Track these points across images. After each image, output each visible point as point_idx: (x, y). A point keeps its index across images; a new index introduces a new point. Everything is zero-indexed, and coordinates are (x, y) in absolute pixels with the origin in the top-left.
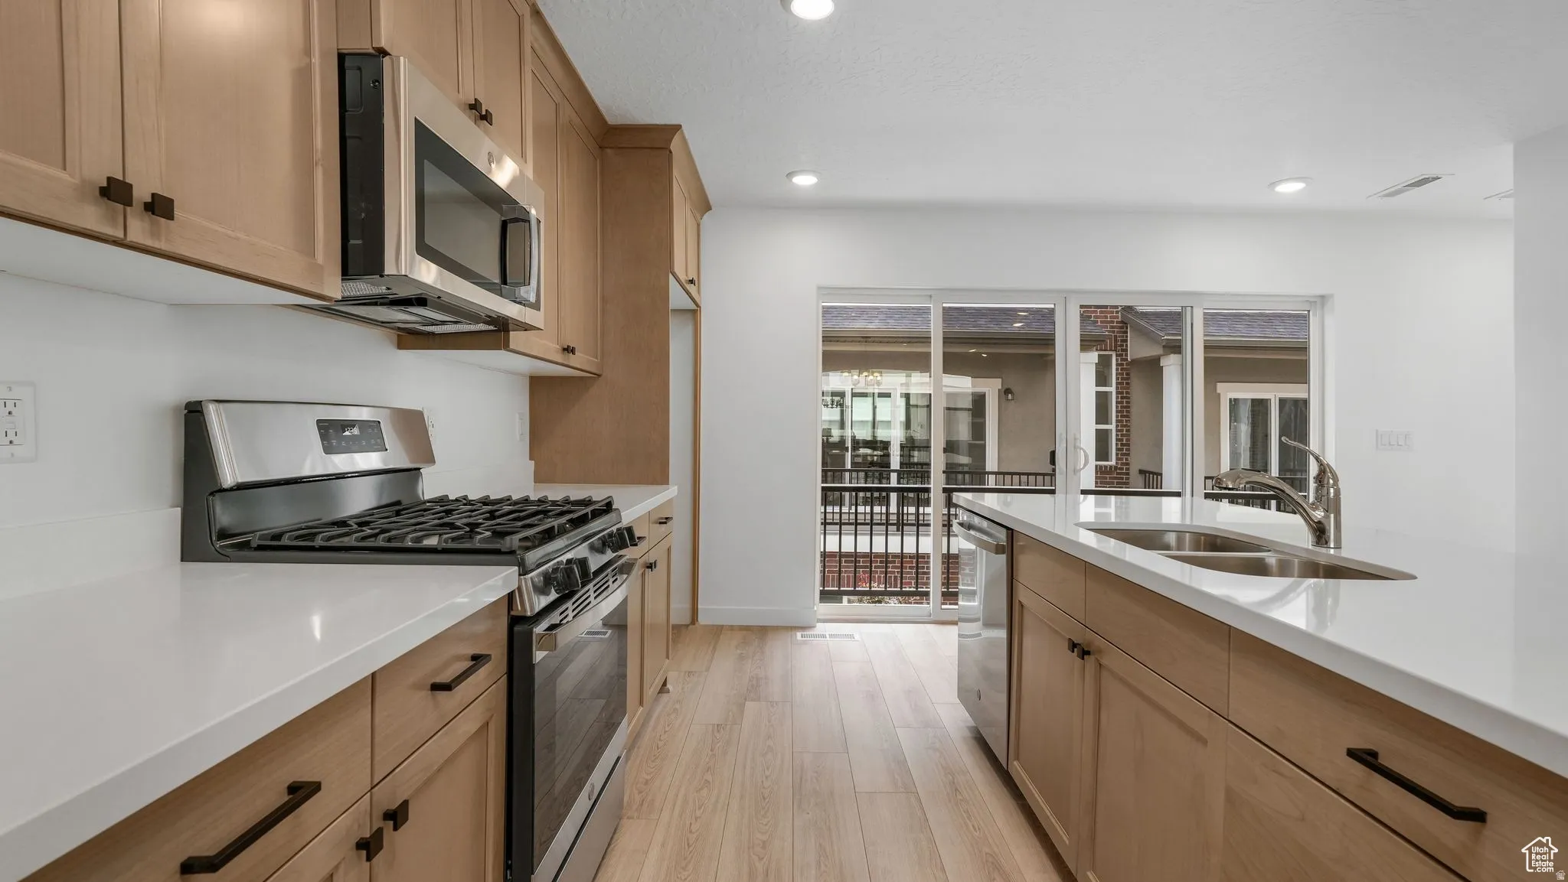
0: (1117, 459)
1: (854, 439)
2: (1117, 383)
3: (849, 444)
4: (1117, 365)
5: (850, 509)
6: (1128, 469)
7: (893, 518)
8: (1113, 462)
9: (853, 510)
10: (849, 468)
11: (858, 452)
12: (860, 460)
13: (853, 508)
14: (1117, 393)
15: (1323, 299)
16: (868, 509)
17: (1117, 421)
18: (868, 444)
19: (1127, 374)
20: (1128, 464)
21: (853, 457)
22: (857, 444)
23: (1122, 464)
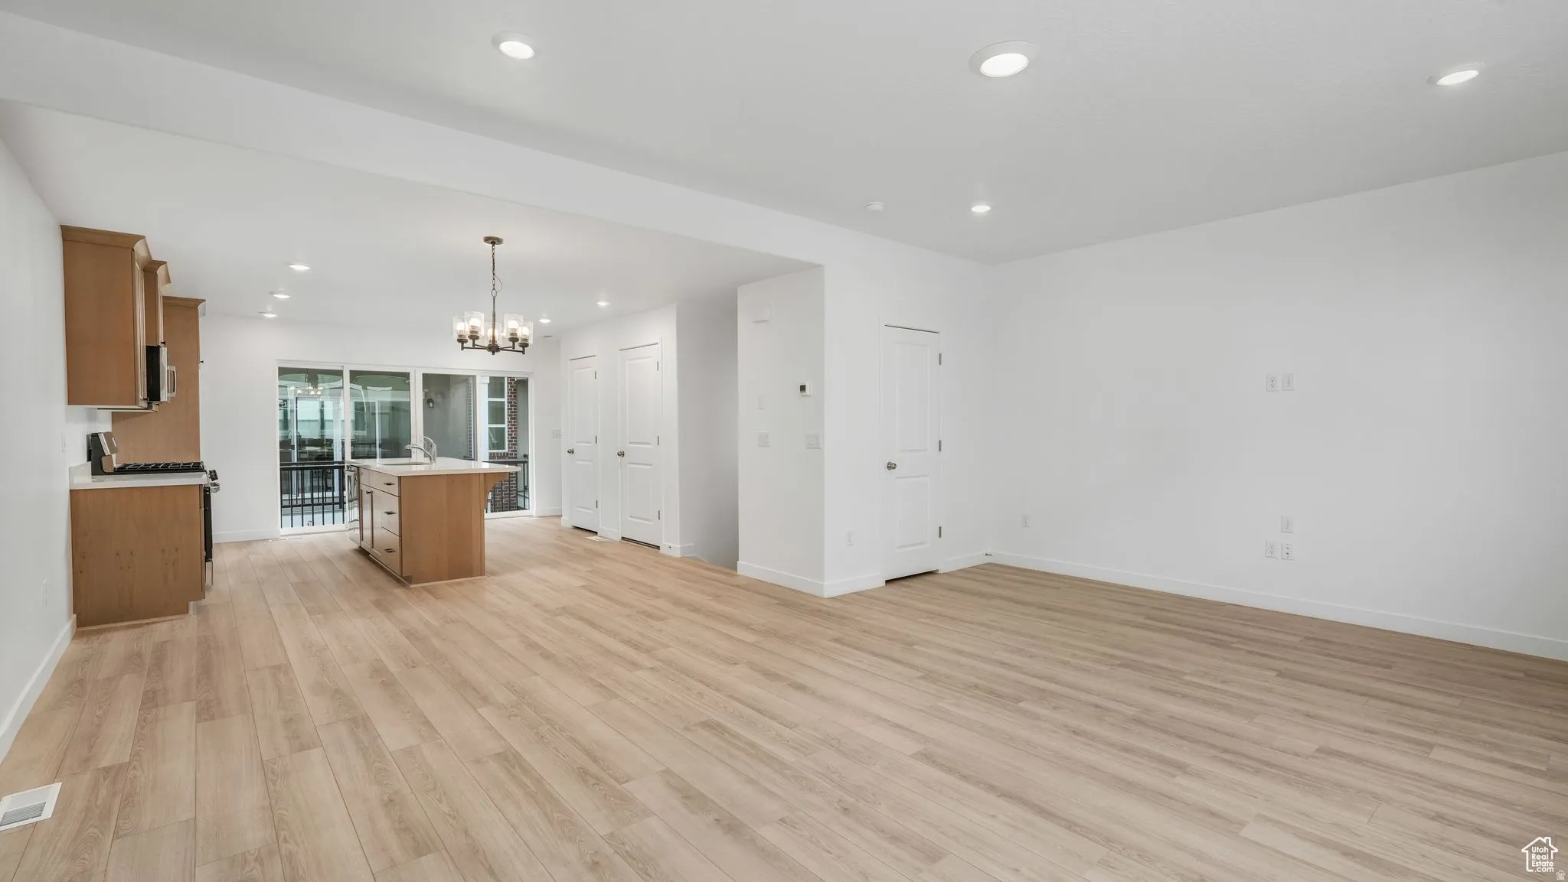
0: (509, 448)
1: (299, 437)
2: (508, 396)
3: (295, 442)
4: (508, 383)
5: (298, 495)
6: (515, 454)
7: (337, 500)
8: (506, 450)
9: (300, 497)
10: (296, 461)
11: (303, 450)
12: (305, 456)
13: (300, 495)
14: (509, 402)
15: (532, 373)
16: (321, 494)
17: (509, 422)
18: (313, 443)
19: (514, 390)
20: (515, 451)
21: (299, 453)
22: (302, 443)
23: (512, 451)
